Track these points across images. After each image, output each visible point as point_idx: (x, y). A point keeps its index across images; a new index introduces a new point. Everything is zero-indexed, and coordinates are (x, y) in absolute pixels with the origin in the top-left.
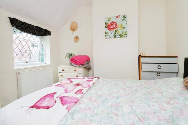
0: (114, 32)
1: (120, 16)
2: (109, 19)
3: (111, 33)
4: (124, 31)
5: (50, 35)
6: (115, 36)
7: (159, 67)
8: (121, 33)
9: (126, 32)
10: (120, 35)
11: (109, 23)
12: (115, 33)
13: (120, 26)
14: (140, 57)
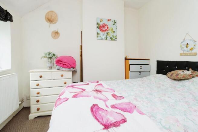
0: (106, 34)
1: (111, 20)
2: (101, 20)
3: (103, 35)
4: (115, 35)
5: (12, 21)
6: (107, 38)
7: (141, 68)
8: (112, 36)
9: (116, 36)
10: (111, 38)
11: (101, 24)
12: (107, 36)
13: (111, 29)
14: (126, 59)
